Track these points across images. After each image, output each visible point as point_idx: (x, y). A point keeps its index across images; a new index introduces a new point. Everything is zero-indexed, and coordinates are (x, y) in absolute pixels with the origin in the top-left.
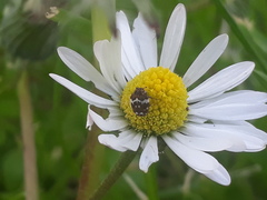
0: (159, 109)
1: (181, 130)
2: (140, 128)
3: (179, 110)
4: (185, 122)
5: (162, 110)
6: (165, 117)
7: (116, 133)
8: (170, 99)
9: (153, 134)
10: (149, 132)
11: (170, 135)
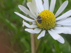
0: (45, 22)
1: (53, 28)
2: (41, 28)
3: (52, 22)
4: (55, 26)
5: (46, 22)
6: (47, 24)
7: (34, 29)
8: (48, 19)
9: (45, 29)
10: (44, 29)
11: (50, 29)
